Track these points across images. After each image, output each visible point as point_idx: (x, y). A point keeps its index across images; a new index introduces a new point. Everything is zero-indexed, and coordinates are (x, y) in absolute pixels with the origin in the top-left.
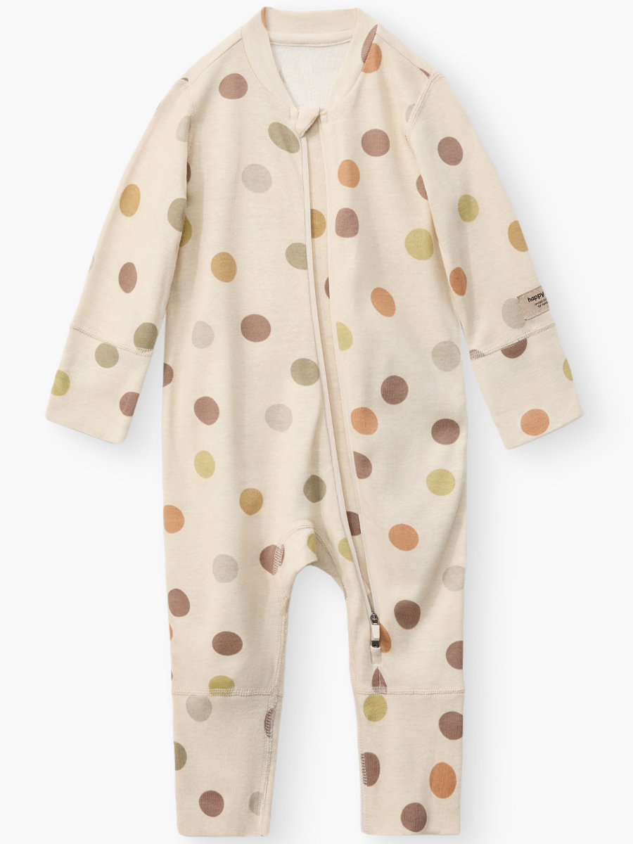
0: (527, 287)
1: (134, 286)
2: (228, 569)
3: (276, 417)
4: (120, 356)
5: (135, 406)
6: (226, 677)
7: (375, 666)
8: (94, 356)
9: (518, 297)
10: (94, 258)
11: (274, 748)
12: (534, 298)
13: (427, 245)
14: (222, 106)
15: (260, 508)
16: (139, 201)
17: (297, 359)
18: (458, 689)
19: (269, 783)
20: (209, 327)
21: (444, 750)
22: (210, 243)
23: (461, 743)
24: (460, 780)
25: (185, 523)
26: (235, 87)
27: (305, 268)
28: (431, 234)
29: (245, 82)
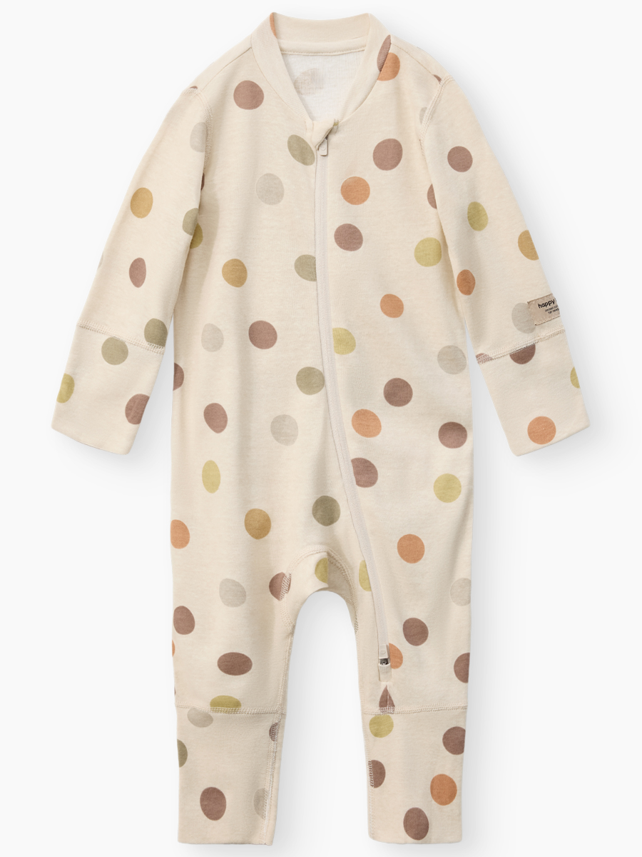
0: (538, 294)
1: (143, 282)
2: (235, 594)
3: (282, 429)
4: (129, 351)
5: (143, 411)
6: (231, 697)
7: (383, 685)
8: (100, 352)
9: (529, 303)
10: (102, 256)
11: (278, 749)
12: (545, 305)
13: (436, 251)
14: (237, 117)
15: (268, 532)
16: (152, 205)
17: (302, 367)
18: (462, 705)
19: (275, 780)
20: (219, 330)
21: (445, 763)
22: (223, 249)
23: (462, 759)
24: (461, 789)
25: (191, 539)
26: (250, 95)
27: (315, 280)
28: (441, 242)
29: (261, 91)
